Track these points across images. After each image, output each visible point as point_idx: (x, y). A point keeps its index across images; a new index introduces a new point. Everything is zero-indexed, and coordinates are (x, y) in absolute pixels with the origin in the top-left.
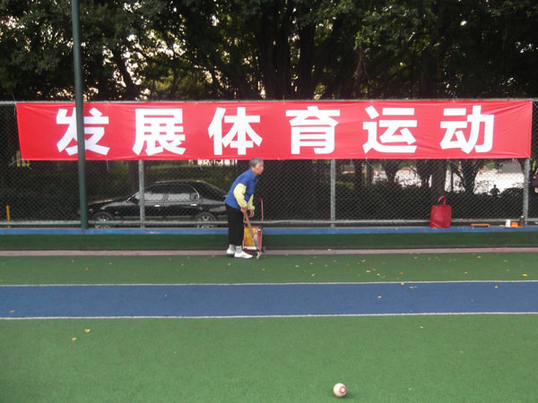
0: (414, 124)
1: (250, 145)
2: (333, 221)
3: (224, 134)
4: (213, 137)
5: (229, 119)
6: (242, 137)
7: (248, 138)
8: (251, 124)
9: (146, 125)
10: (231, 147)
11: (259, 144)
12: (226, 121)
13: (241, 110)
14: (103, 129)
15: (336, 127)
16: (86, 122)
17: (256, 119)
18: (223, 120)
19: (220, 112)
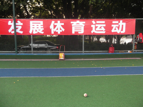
0: (105, 25)
1: (61, 31)
2: (83, 51)
3: (54, 28)
4: (51, 29)
5: (55, 24)
6: (59, 29)
7: (61, 29)
8: (61, 25)
9: (33, 25)
10: (56, 31)
11: (63, 31)
12: (55, 25)
13: (59, 22)
14: (21, 26)
15: (84, 26)
16: (16, 25)
17: (63, 24)
18: (54, 24)
19: (53, 22)
